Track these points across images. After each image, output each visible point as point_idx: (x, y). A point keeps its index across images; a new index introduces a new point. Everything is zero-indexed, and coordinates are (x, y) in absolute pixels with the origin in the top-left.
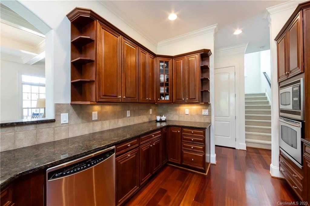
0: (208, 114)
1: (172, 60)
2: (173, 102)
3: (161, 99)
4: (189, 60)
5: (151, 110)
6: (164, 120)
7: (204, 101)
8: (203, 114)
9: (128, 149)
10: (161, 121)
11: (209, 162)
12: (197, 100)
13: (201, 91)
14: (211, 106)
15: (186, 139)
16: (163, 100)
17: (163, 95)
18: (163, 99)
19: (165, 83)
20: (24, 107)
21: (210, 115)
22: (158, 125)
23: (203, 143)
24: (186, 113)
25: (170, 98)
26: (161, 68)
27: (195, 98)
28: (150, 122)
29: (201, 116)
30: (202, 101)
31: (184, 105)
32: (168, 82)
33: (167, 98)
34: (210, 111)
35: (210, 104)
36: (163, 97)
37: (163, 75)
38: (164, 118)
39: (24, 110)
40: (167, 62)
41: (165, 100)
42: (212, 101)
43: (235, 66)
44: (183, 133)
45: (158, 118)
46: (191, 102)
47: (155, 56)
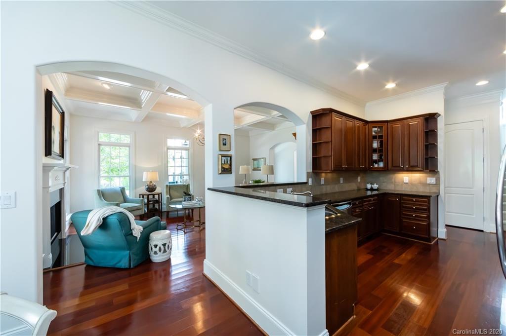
0: (435, 183)
1: (387, 124)
2: (388, 169)
3: (373, 166)
4: (409, 125)
5: (359, 178)
6: (376, 188)
7: (430, 168)
8: (428, 183)
9: (356, 206)
10: (372, 190)
11: (436, 236)
12: (420, 168)
13: (425, 158)
14: (439, 174)
15: (406, 207)
16: (376, 168)
17: (376, 162)
18: (376, 166)
19: (379, 150)
20: (169, 174)
21: (438, 184)
22: (369, 193)
23: (427, 212)
24: (405, 182)
25: (385, 165)
26: (374, 133)
27: (417, 165)
28: (359, 190)
29: (425, 185)
30: (427, 168)
31: (401, 172)
32: (383, 147)
33: (381, 165)
34: (438, 180)
35: (438, 172)
36: (376, 164)
37: (376, 141)
38: (375, 186)
39: (170, 177)
40: (381, 127)
41: (378, 168)
42: (440, 168)
43: (483, 120)
44: (403, 201)
45: (369, 186)
46: (411, 169)
47: (366, 122)
